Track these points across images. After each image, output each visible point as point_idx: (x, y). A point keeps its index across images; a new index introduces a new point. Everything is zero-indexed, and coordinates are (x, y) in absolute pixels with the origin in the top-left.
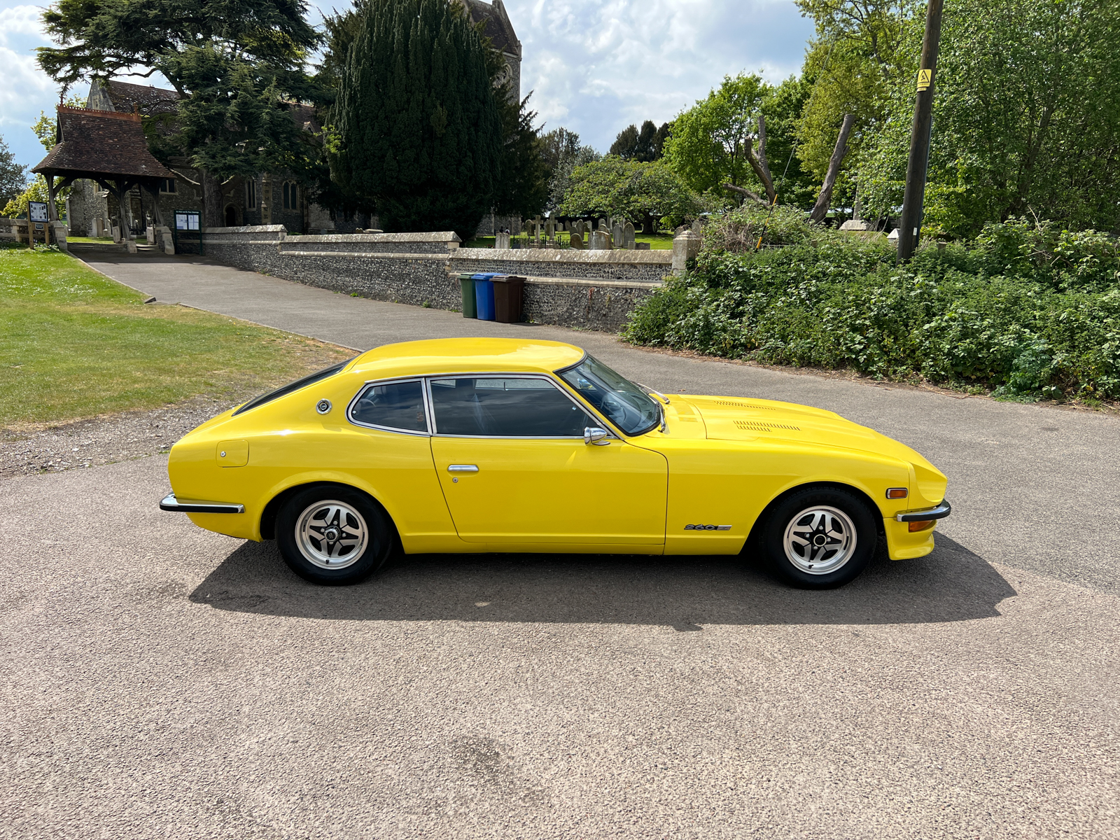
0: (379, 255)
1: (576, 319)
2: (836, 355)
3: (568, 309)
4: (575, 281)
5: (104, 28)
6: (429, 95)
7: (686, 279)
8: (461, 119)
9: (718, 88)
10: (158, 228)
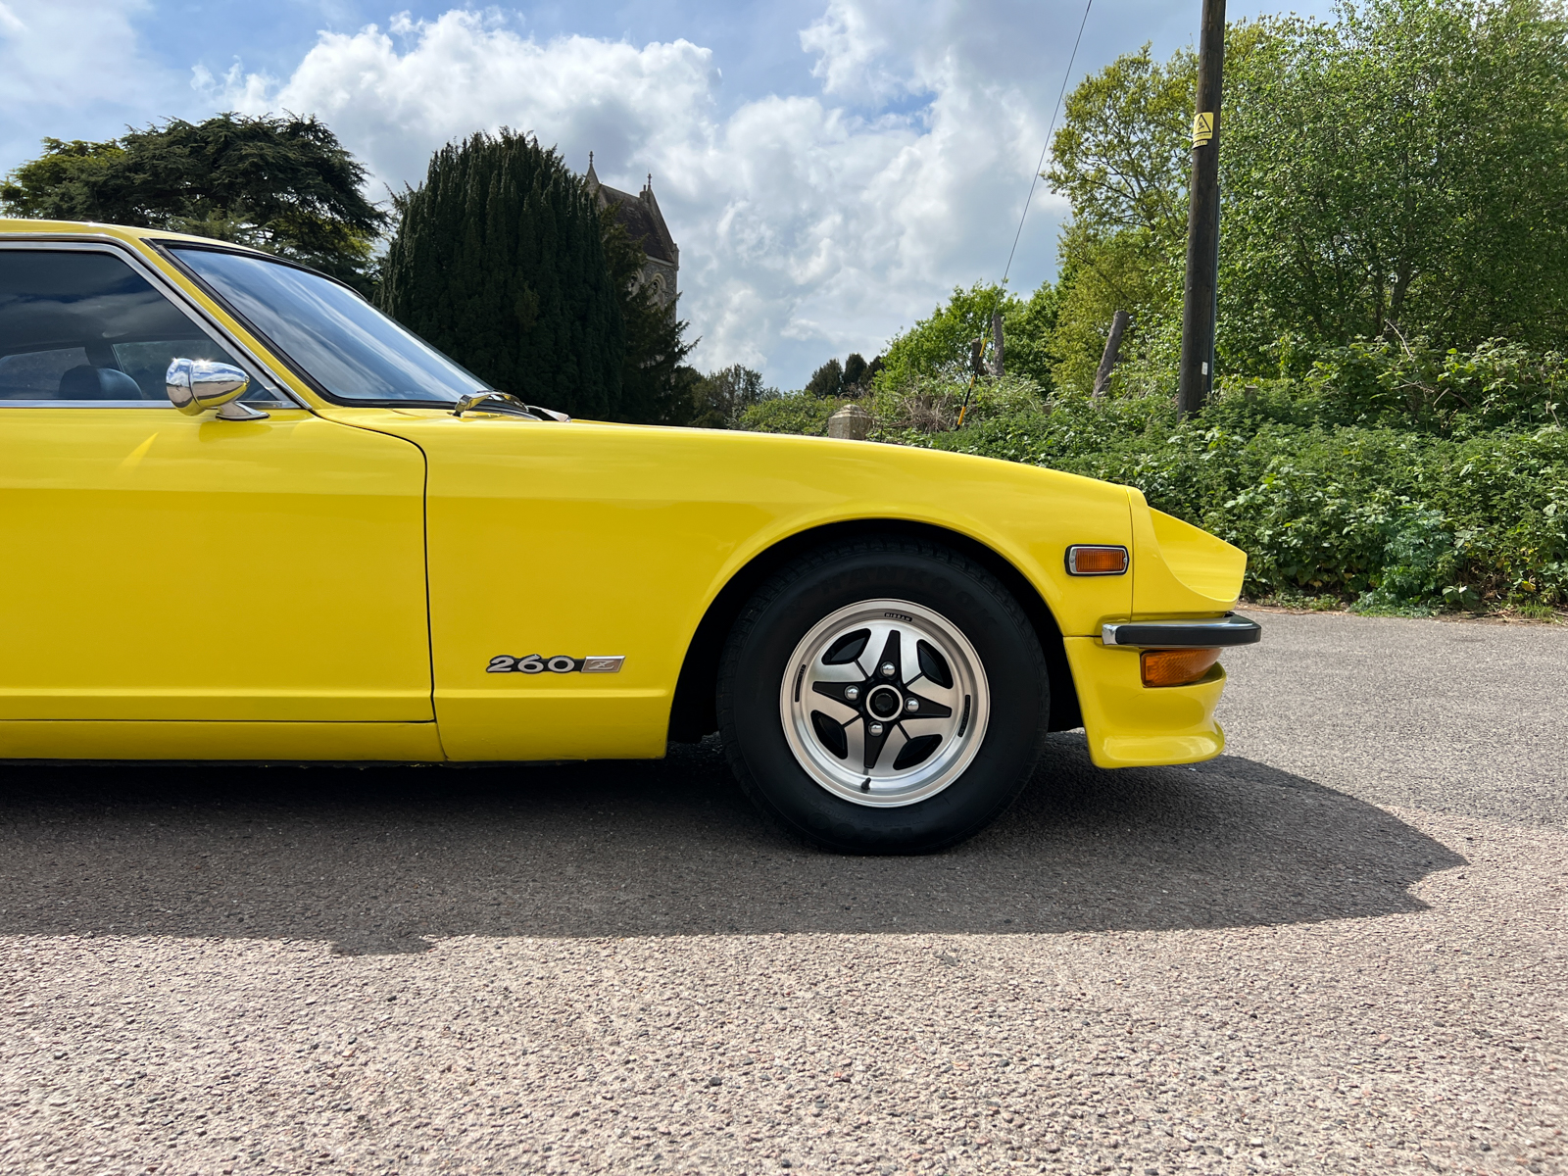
5: (72, 199)
6: (514, 275)
8: (561, 309)
9: (945, 304)
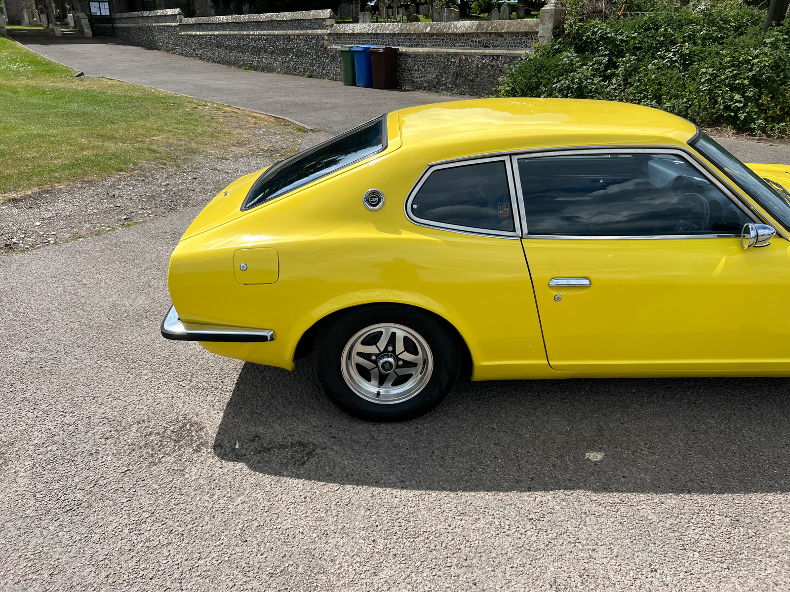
0: (265, 32)
1: (444, 84)
2: (713, 114)
3: (437, 75)
4: (445, 50)
7: (553, 46)
10: (77, 15)
